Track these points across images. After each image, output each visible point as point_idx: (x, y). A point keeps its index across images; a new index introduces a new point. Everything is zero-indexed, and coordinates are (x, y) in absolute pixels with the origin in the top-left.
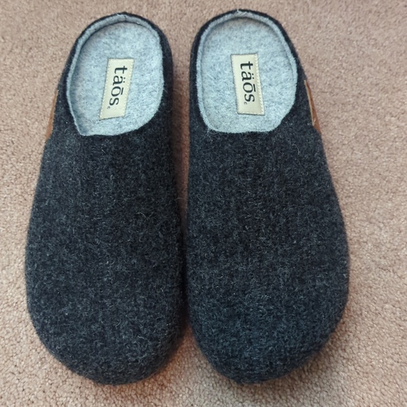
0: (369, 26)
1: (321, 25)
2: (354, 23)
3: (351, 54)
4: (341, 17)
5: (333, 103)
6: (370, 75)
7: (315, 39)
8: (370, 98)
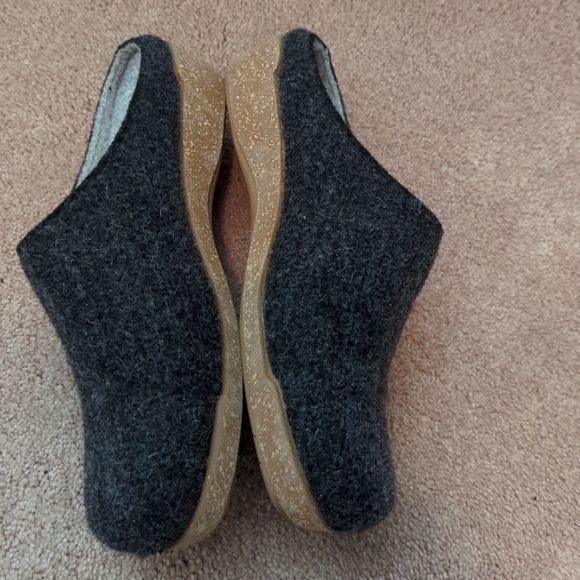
0: (431, 36)
1: (368, 30)
2: (411, 30)
3: (404, 74)
4: (395, 19)
5: (376, 143)
6: (427, 107)
7: (358, 50)
8: (424, 139)
